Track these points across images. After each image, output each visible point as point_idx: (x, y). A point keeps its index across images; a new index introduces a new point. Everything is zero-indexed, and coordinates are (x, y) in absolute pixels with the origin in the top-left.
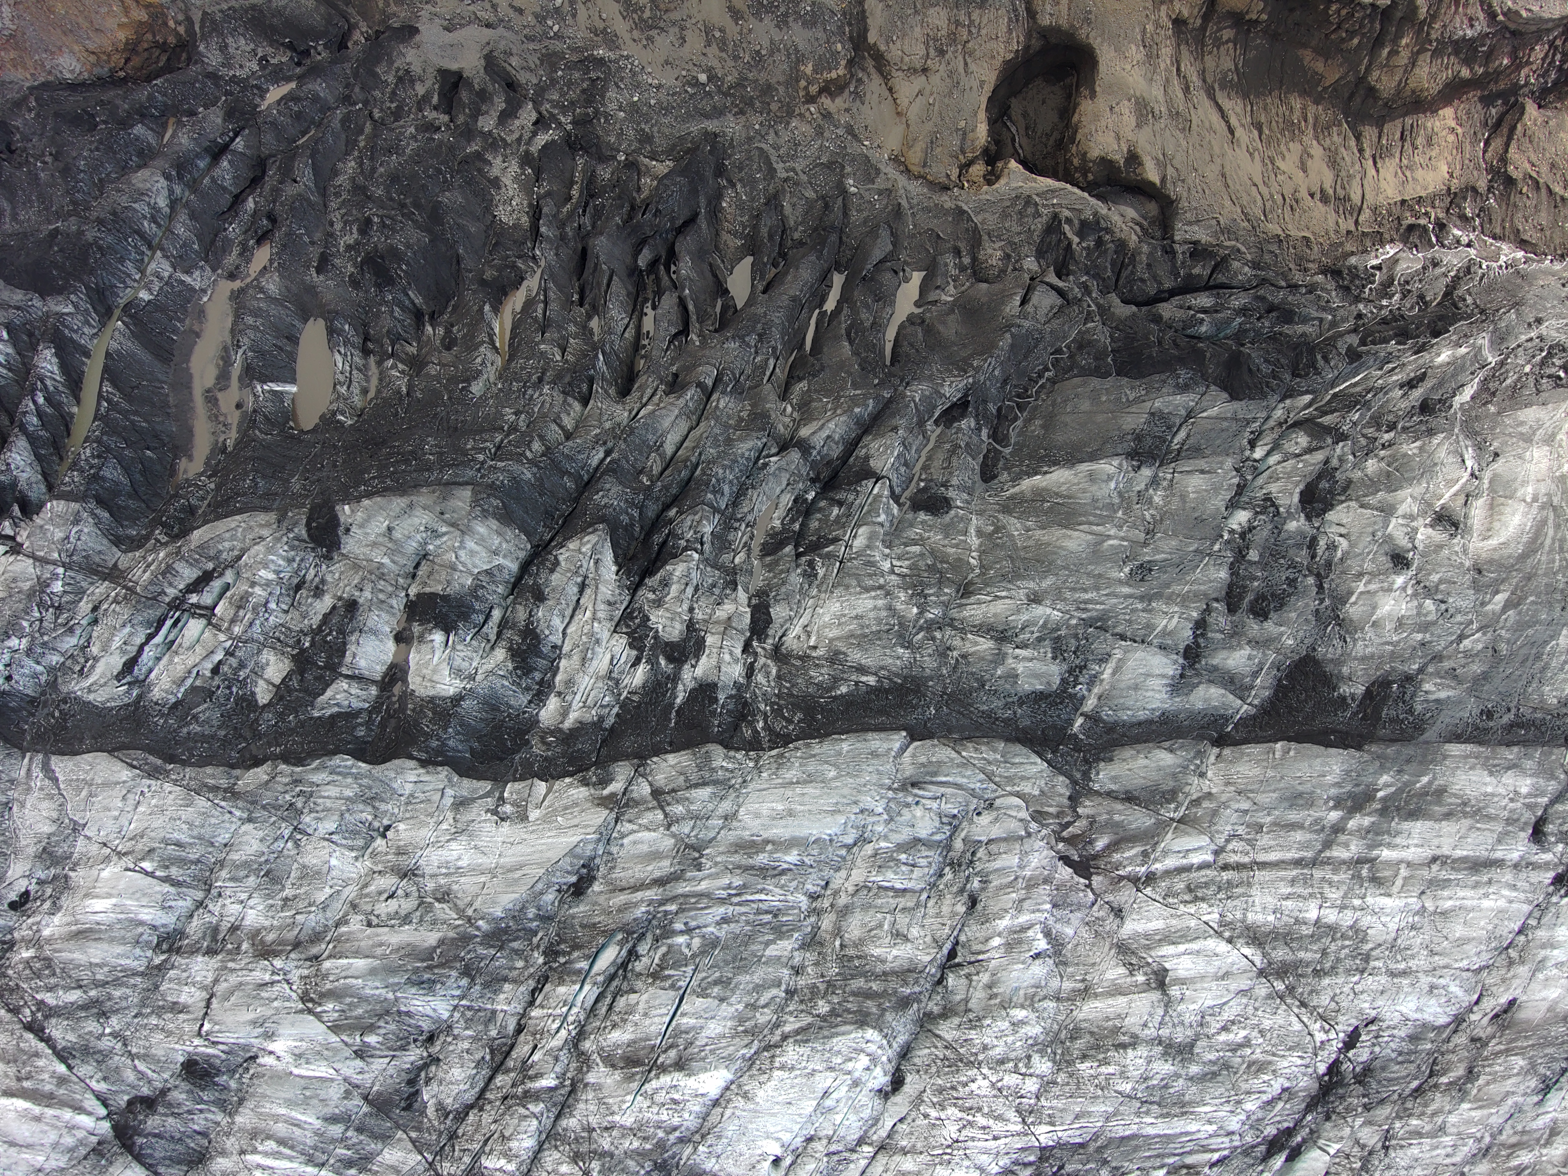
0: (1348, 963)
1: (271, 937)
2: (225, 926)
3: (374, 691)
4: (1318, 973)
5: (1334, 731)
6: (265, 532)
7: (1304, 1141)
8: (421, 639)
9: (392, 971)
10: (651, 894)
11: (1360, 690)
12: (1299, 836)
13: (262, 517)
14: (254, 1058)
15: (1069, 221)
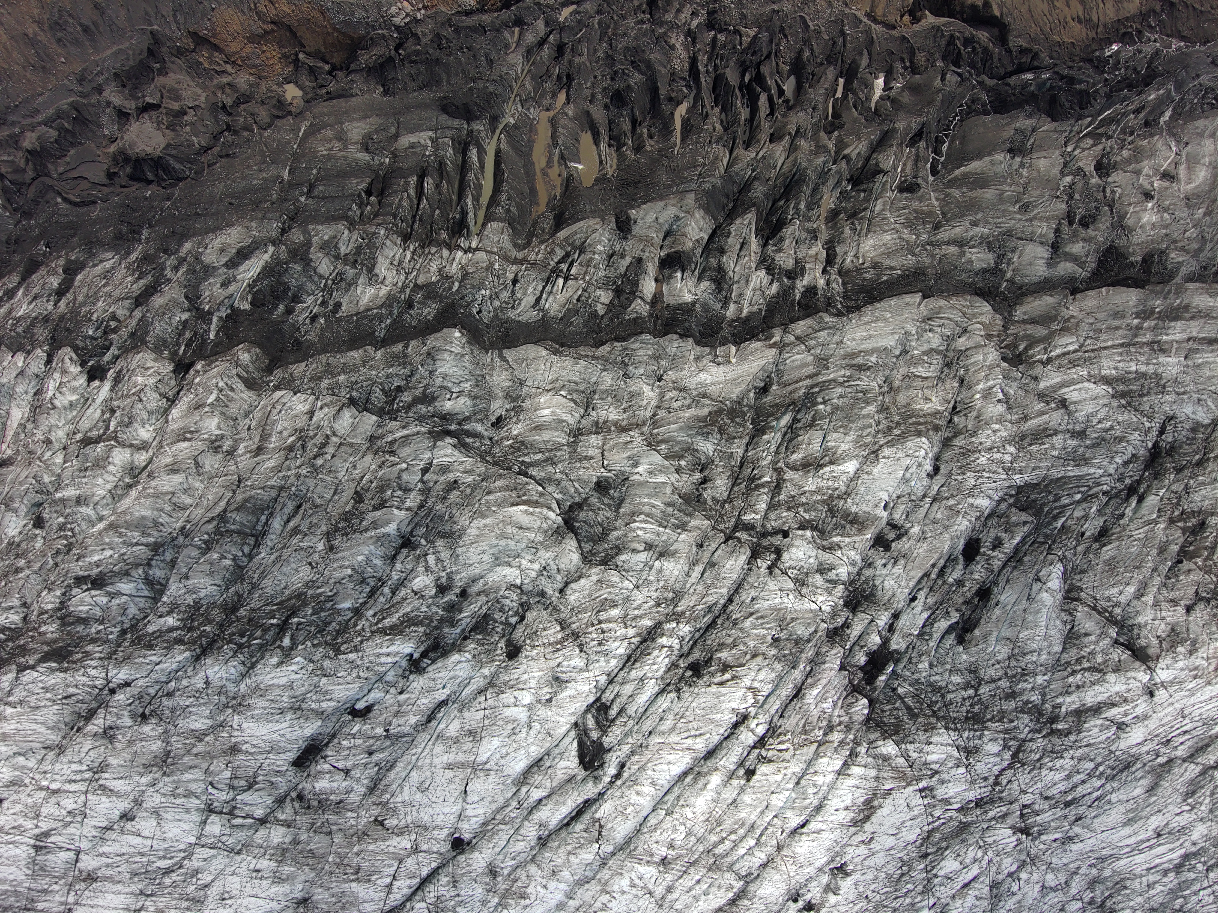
0: (1155, 389)
1: (624, 423)
2: (601, 421)
3: (648, 307)
4: (1141, 396)
5: (1131, 278)
6: (598, 227)
7: (1145, 492)
8: (670, 277)
9: (690, 428)
10: (807, 382)
11: (1139, 259)
12: (1120, 333)
13: (594, 221)
14: (627, 479)
15: (958, 38)
